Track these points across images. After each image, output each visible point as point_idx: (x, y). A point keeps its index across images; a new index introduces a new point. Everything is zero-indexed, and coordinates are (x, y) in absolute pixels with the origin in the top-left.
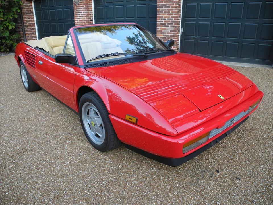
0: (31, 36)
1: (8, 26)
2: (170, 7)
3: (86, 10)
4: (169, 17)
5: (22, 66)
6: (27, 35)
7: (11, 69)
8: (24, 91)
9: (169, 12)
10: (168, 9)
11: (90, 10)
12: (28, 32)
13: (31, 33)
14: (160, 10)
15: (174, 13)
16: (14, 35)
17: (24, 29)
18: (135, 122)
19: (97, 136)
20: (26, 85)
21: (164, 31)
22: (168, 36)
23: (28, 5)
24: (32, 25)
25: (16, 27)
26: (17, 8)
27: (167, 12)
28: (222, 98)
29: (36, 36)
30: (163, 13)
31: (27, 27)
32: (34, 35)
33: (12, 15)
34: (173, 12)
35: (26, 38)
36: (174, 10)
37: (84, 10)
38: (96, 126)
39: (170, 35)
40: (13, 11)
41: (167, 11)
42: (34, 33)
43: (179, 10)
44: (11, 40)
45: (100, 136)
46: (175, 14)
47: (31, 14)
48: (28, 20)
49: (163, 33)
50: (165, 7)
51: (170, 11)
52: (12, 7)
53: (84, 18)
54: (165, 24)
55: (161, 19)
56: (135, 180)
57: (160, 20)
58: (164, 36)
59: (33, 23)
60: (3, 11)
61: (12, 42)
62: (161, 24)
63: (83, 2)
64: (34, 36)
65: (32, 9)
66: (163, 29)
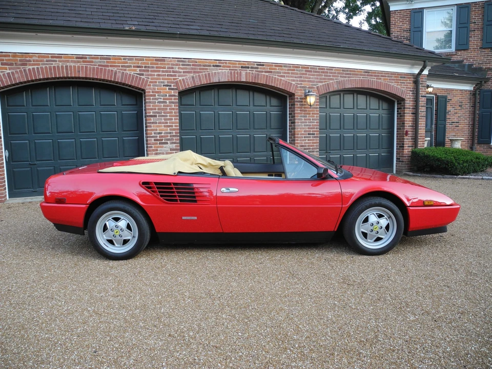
2: (167, 116)
4: (167, 130)
9: (167, 123)
10: (164, 119)
14: (152, 120)
21: (161, 150)
27: (163, 123)
30: (158, 124)
34: (173, 123)
41: (163, 121)
46: (176, 126)
50: (159, 116)
51: (168, 121)
54: (162, 140)
55: (155, 133)
57: (153, 135)
62: (155, 140)
66: (158, 147)
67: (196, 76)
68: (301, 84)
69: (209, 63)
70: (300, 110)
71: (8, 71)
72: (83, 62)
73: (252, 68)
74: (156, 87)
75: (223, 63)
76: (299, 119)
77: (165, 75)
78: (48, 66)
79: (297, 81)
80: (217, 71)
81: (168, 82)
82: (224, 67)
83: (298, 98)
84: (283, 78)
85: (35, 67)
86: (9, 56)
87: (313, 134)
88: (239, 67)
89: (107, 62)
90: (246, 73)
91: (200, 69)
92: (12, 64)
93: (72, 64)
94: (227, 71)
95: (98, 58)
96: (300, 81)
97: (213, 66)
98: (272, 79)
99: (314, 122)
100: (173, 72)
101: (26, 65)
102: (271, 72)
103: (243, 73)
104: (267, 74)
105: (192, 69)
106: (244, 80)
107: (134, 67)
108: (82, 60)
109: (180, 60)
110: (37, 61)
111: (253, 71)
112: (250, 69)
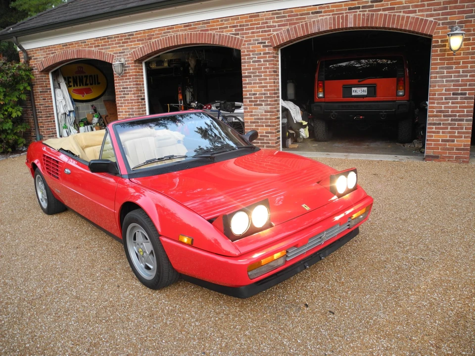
0: (48, 127)
1: (12, 112)
2: (261, 76)
3: (133, 84)
4: (261, 90)
5: (39, 177)
6: (41, 124)
7: (17, 181)
8: (41, 214)
9: (261, 83)
10: (259, 79)
11: (140, 84)
12: (42, 120)
13: (46, 122)
14: (247, 80)
15: (268, 85)
16: (19, 126)
17: (36, 115)
18: (190, 243)
19: (148, 268)
20: (45, 205)
21: (255, 112)
22: (262, 119)
23: (42, 79)
24: (49, 109)
25: (23, 113)
26: (26, 85)
27: (258, 83)
28: (308, 208)
29: (55, 126)
30: (252, 85)
31: (41, 112)
32: (51, 124)
33: (18, 96)
34: (267, 83)
35: (39, 130)
36: (268, 81)
37: (130, 85)
38: (145, 254)
39: (264, 117)
40: (19, 89)
41: (258, 81)
42: (51, 121)
43: (276, 79)
44: (15, 134)
45: (151, 267)
46: (270, 86)
47: (47, 92)
48: (42, 102)
49: (254, 115)
50: (254, 76)
51: (263, 81)
52: (17, 83)
53: (131, 96)
54: (257, 101)
55: (250, 95)
56: (197, 321)
57: (248, 96)
58: (255, 119)
59: (50, 107)
60: (5, 90)
61: (17, 138)
62: (250, 101)
63: (129, 73)
64: (52, 126)
65: (50, 84)
66: (253, 109)
67: (291, 29)
68: (446, 19)
69: (307, 10)
70: (440, 59)
71: (141, 46)
72: (189, 29)
73: (363, 7)
74: (251, 46)
75: (324, 8)
76: (437, 73)
77: (259, 32)
78: (164, 37)
79: (438, 15)
80: (316, 19)
81: (262, 39)
82: (325, 12)
83: (437, 42)
84: (411, 15)
85: (156, 40)
86: (141, 33)
87: (461, 94)
88: (346, 9)
89: (208, 26)
90: (355, 16)
91: (297, 19)
92: (143, 40)
93: (181, 33)
94: (328, 17)
95: (200, 24)
96: (443, 14)
97: (313, 13)
98: (394, 19)
99: (466, 76)
100: (268, 27)
101: (150, 39)
102: (393, 9)
103: (351, 17)
104: (387, 12)
105: (288, 20)
106: (351, 25)
107: (230, 27)
108: (188, 28)
109: (274, 12)
110: (158, 34)
111: (365, 11)
112: (361, 10)
